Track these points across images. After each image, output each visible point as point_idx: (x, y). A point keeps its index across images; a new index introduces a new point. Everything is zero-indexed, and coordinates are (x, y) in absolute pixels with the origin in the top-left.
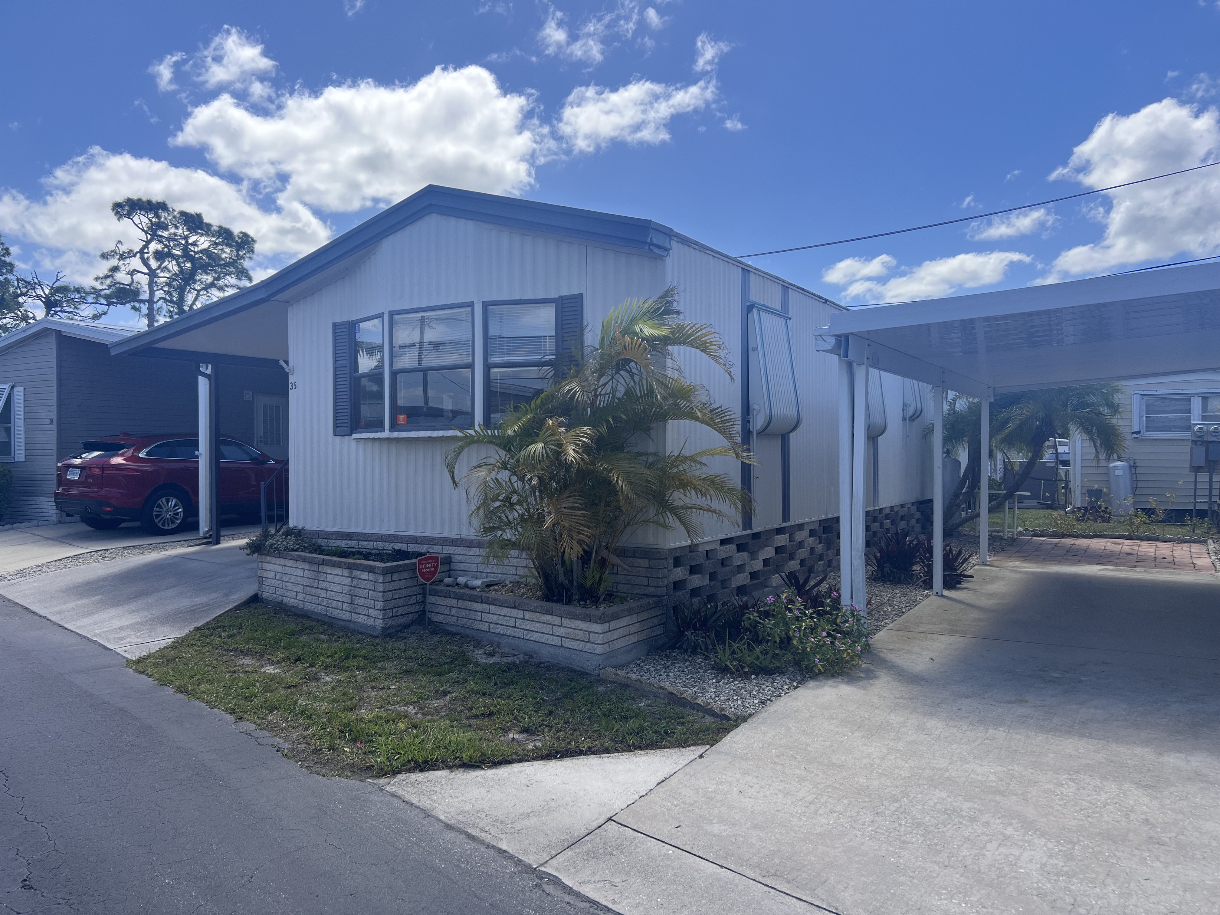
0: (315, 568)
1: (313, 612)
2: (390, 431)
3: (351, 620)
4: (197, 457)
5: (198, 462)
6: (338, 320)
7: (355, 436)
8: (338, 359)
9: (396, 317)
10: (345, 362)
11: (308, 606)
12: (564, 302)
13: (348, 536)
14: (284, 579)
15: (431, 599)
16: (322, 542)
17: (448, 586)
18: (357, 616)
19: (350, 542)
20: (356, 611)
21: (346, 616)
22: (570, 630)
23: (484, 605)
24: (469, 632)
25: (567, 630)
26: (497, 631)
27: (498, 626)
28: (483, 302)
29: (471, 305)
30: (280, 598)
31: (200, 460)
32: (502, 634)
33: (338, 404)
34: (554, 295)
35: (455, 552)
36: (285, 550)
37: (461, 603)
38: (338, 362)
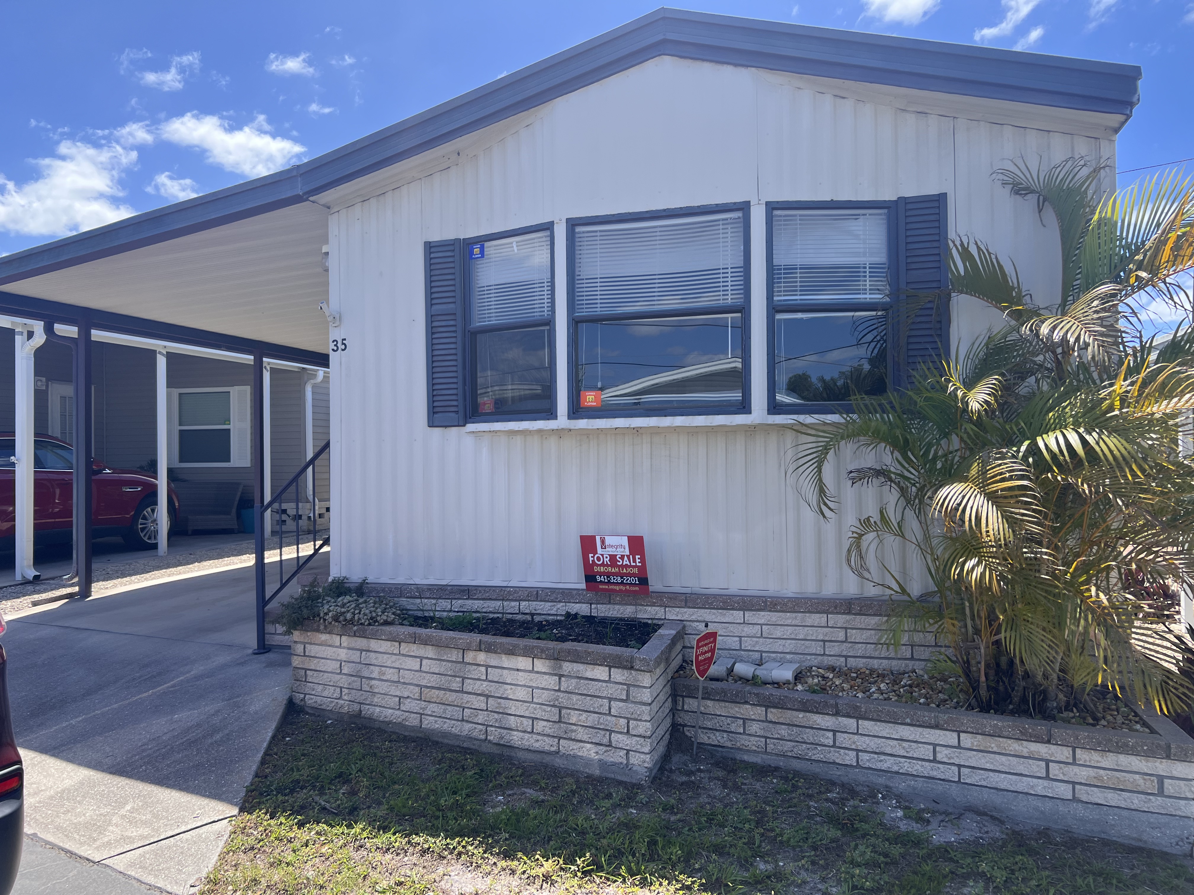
0: (455, 655)
1: (446, 735)
2: (570, 417)
3: (557, 752)
4: (13, 465)
5: (14, 472)
6: (435, 237)
7: (471, 427)
8: (434, 302)
9: (578, 229)
10: (452, 306)
11: (429, 723)
12: (909, 206)
13: (467, 592)
14: (365, 673)
15: (691, 704)
16: (412, 604)
17: (717, 680)
18: (575, 746)
19: (470, 602)
20: (573, 735)
21: (546, 744)
22: (1102, 772)
23: (840, 719)
24: (796, 765)
25: (1092, 772)
26: (884, 766)
27: (883, 757)
28: (767, 204)
29: (744, 207)
30: (356, 707)
31: (18, 469)
32: (897, 773)
33: (435, 376)
34: (889, 195)
35: (693, 618)
36: (370, 624)
37: (774, 714)
38: (435, 307)
